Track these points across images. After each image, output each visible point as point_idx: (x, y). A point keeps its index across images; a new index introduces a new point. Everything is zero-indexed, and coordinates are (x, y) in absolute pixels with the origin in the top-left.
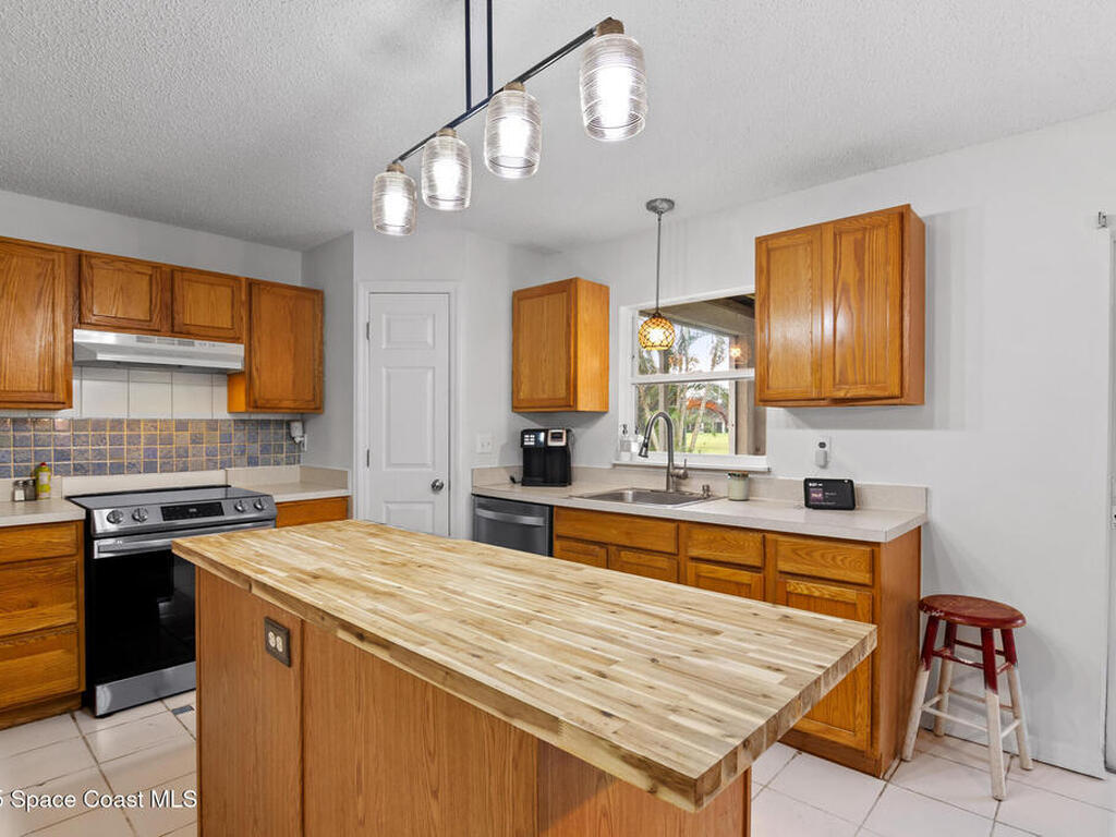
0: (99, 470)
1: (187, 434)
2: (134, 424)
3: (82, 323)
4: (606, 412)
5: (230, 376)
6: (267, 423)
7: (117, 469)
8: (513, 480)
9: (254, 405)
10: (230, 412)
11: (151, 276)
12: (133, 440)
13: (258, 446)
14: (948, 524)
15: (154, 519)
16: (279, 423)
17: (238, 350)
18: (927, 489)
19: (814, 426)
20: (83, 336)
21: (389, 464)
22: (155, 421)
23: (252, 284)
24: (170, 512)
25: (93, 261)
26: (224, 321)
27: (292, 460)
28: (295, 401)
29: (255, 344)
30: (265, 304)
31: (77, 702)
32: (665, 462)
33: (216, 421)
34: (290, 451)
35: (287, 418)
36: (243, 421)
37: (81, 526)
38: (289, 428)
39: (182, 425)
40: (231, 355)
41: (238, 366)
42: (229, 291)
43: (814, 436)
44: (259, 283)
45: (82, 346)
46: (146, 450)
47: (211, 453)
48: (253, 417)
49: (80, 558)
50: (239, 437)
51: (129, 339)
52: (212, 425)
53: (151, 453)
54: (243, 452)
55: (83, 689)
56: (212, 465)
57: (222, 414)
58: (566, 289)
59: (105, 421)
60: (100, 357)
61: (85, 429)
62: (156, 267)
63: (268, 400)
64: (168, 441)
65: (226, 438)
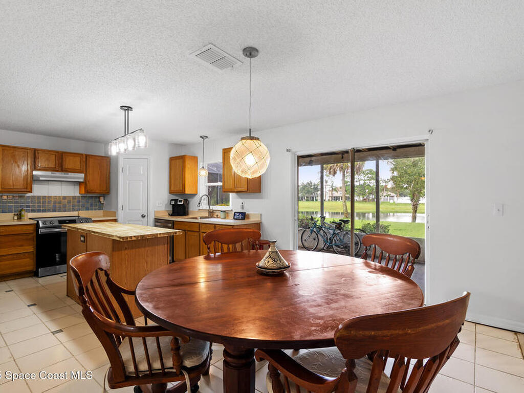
0: (39, 211)
1: (66, 201)
2: (49, 197)
3: (35, 169)
4: (196, 194)
5: (80, 183)
6: (92, 197)
7: (44, 211)
8: (169, 214)
9: (87, 192)
10: (80, 194)
11: (56, 155)
12: (49, 202)
13: (89, 204)
14: (266, 222)
15: (56, 224)
16: (96, 197)
17: (82, 175)
18: (261, 215)
19: (241, 198)
20: (35, 173)
21: (129, 210)
22: (56, 197)
23: (87, 156)
24: (61, 222)
25: (39, 152)
26: (78, 167)
27: (100, 209)
28: (100, 190)
29: (88, 174)
30: (91, 161)
31: (33, 274)
32: (208, 209)
33: (75, 196)
34: (100, 206)
35: (99, 195)
36: (84, 197)
37: (35, 225)
38: (99, 199)
39: (64, 198)
40: (80, 177)
41: (82, 180)
42: (79, 158)
43: (241, 201)
44: (89, 155)
45: (35, 176)
46: (53, 205)
47: (74, 206)
48: (88, 195)
49: (35, 234)
50: (83, 202)
51: (49, 173)
53: (55, 206)
54: (84, 206)
55: (35, 270)
56: (74, 210)
57: (77, 194)
58: (182, 158)
59: (41, 196)
60: (41, 179)
61: (35, 199)
62: (57, 152)
63: (92, 190)
64: (60, 202)
65: (79, 202)
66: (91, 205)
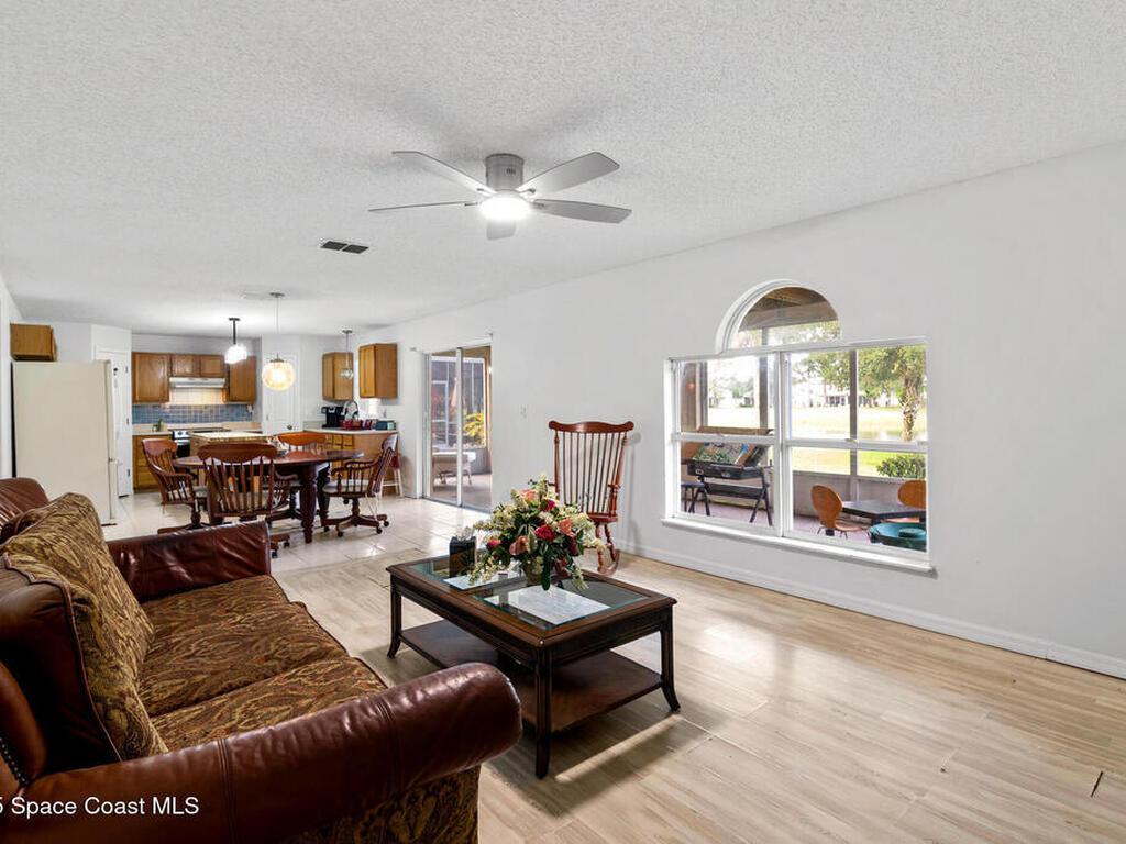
0: (179, 422)
1: (208, 410)
2: (190, 407)
3: (172, 376)
5: (222, 389)
6: (237, 405)
8: (323, 426)
9: (231, 399)
10: (223, 401)
11: (193, 358)
12: (190, 412)
13: (234, 414)
16: (243, 405)
17: (224, 381)
20: (172, 380)
21: (275, 420)
22: (197, 406)
25: (175, 355)
26: (218, 371)
27: (249, 419)
28: (246, 397)
29: (230, 379)
34: (248, 416)
35: (245, 404)
36: (229, 405)
37: (171, 436)
38: (246, 407)
39: (206, 407)
40: (221, 382)
41: (223, 386)
42: (220, 361)
45: (173, 383)
46: (194, 415)
47: (217, 416)
48: (232, 403)
51: (186, 380)
52: (217, 406)
53: (196, 416)
56: (217, 421)
57: (220, 402)
59: (180, 406)
60: (179, 386)
61: (173, 408)
62: (194, 355)
63: (236, 398)
64: (201, 412)
65: (222, 411)
66: (237, 415)
